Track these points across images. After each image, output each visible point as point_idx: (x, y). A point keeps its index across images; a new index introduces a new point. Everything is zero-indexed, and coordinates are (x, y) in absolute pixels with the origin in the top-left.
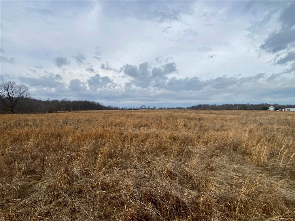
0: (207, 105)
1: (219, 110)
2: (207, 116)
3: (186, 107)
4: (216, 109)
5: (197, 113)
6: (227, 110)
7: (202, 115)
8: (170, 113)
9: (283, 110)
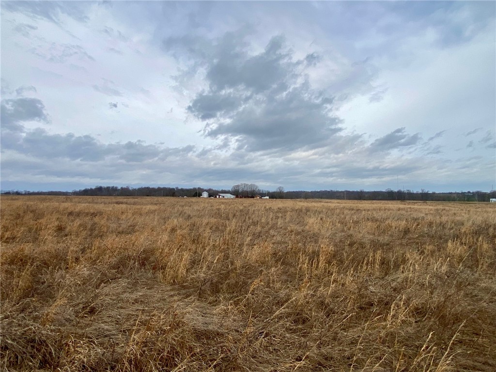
0: (113, 187)
1: (135, 197)
2: (109, 208)
3: (70, 191)
4: (128, 196)
5: (93, 202)
6: (146, 197)
7: (101, 207)
8: (28, 203)
9: (218, 197)
